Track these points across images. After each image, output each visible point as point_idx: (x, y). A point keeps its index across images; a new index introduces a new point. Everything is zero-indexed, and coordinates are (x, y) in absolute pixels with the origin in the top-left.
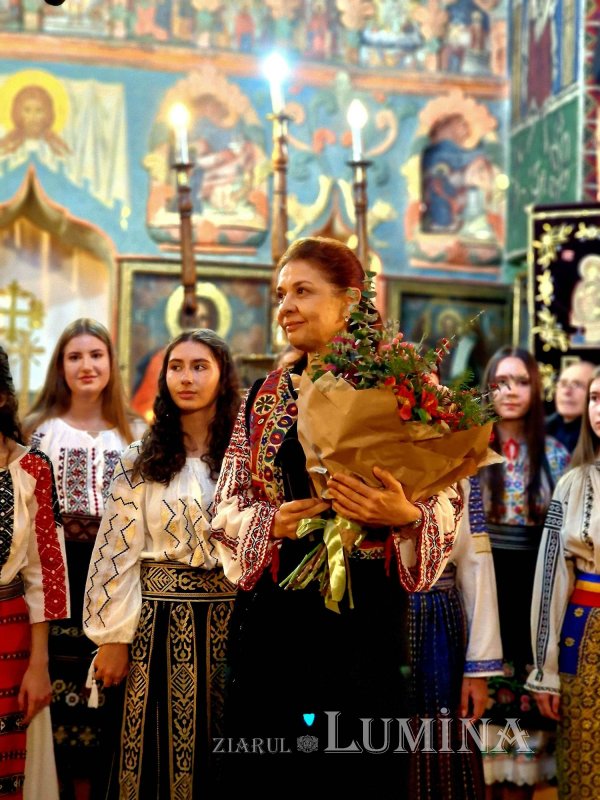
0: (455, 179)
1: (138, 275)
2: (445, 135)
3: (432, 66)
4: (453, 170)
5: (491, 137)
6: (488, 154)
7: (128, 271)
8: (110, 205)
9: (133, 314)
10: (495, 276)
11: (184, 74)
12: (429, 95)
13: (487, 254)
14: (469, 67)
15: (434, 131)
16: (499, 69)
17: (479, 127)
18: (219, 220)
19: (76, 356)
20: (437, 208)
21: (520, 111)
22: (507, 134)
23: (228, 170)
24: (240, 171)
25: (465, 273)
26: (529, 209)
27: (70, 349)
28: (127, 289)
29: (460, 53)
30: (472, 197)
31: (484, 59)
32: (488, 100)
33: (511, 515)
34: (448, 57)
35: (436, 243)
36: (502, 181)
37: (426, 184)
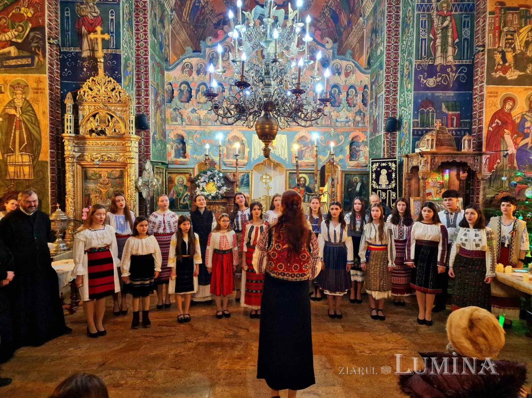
0: (357, 149)
1: (290, 173)
2: (355, 140)
3: (352, 125)
4: (357, 147)
5: (365, 140)
6: (365, 143)
7: (288, 172)
8: (284, 159)
9: (289, 181)
10: (366, 170)
11: (299, 132)
12: (351, 132)
13: (364, 165)
14: (360, 125)
15: (352, 139)
16: (367, 125)
17: (363, 138)
18: (306, 161)
19: (276, 200)
20: (353, 155)
21: (372, 135)
22: (369, 139)
23: (308, 150)
24: (311, 150)
25: (359, 169)
26: (370, 159)
27: (275, 199)
28: (288, 176)
29: (358, 122)
30: (361, 152)
31: (364, 123)
32: (364, 132)
33: (357, 230)
34: (356, 123)
35: (353, 163)
36: (368, 149)
37: (351, 150)
